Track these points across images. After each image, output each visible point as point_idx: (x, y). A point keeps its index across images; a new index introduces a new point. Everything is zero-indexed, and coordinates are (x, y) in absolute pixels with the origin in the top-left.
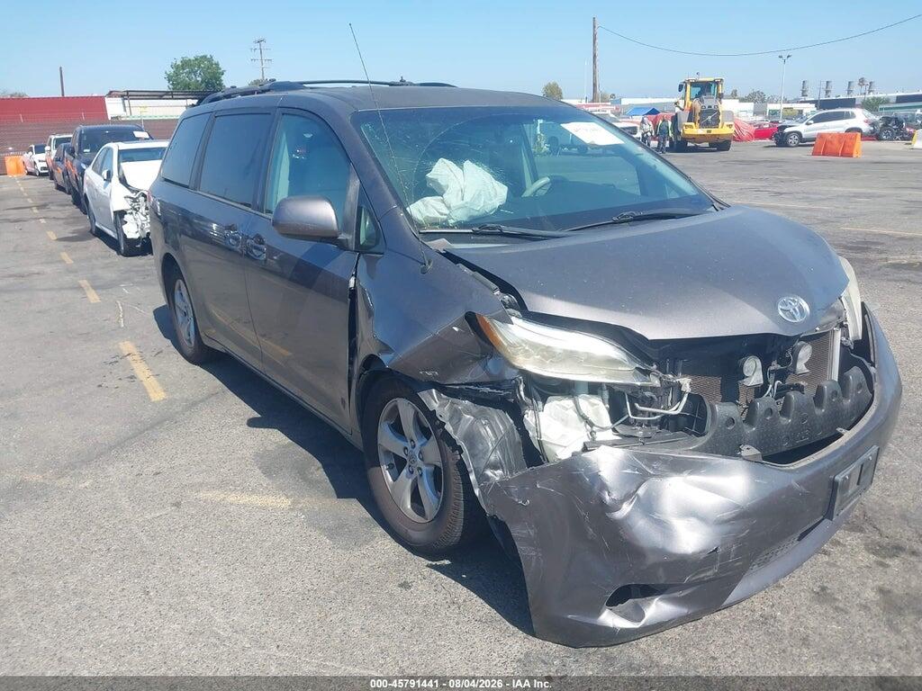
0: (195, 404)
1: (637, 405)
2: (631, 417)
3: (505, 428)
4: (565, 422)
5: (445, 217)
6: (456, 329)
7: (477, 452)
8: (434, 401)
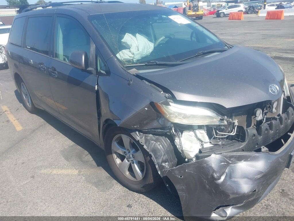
0: (34, 131)
1: (218, 131)
2: (216, 136)
3: (167, 145)
4: (191, 141)
5: (132, 58)
6: (146, 109)
7: (158, 156)
8: (138, 136)
